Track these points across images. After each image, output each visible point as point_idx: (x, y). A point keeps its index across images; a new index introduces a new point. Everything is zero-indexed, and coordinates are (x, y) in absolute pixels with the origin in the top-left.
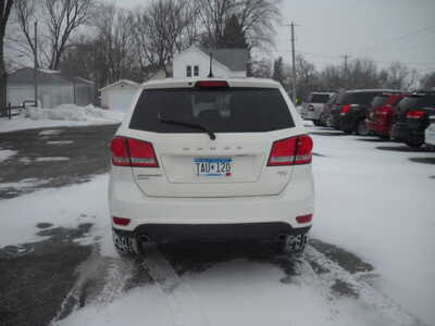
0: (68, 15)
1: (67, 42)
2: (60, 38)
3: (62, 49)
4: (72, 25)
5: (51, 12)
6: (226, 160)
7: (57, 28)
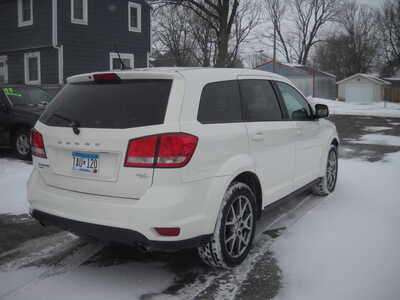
0: (316, 14)
1: (315, 39)
2: (308, 34)
3: (310, 44)
4: (319, 23)
5: (300, 11)
6: (94, 156)
7: (305, 25)
